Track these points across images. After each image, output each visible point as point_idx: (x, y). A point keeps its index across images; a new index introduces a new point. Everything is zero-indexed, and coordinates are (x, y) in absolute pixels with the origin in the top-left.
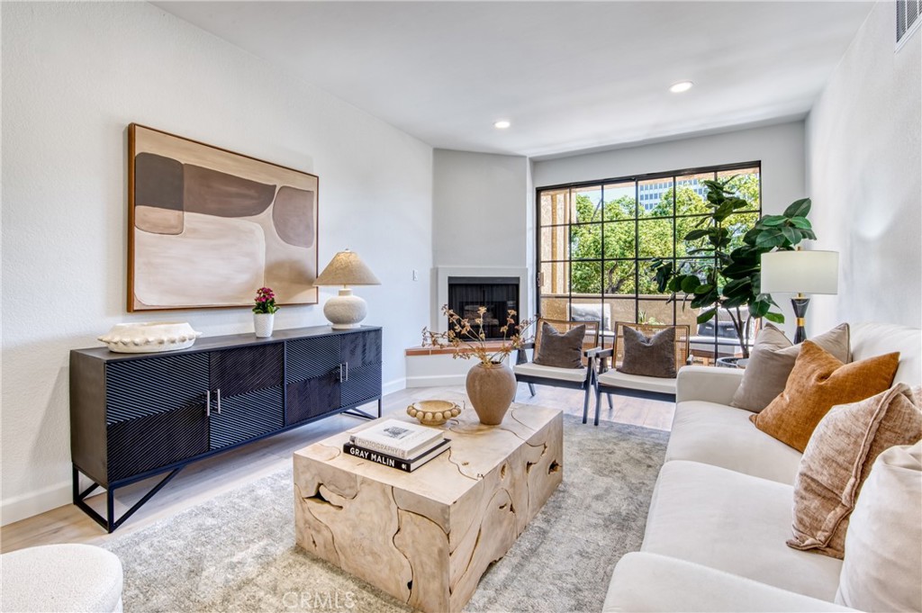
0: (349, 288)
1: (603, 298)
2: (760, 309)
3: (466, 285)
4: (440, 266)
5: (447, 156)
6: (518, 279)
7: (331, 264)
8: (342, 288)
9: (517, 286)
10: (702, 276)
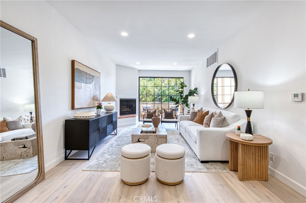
0: (110, 102)
1: (147, 104)
2: (187, 105)
3: (124, 101)
4: (117, 96)
5: (118, 66)
6: (136, 99)
7: (106, 96)
8: (108, 102)
9: (136, 101)
10: (177, 99)
